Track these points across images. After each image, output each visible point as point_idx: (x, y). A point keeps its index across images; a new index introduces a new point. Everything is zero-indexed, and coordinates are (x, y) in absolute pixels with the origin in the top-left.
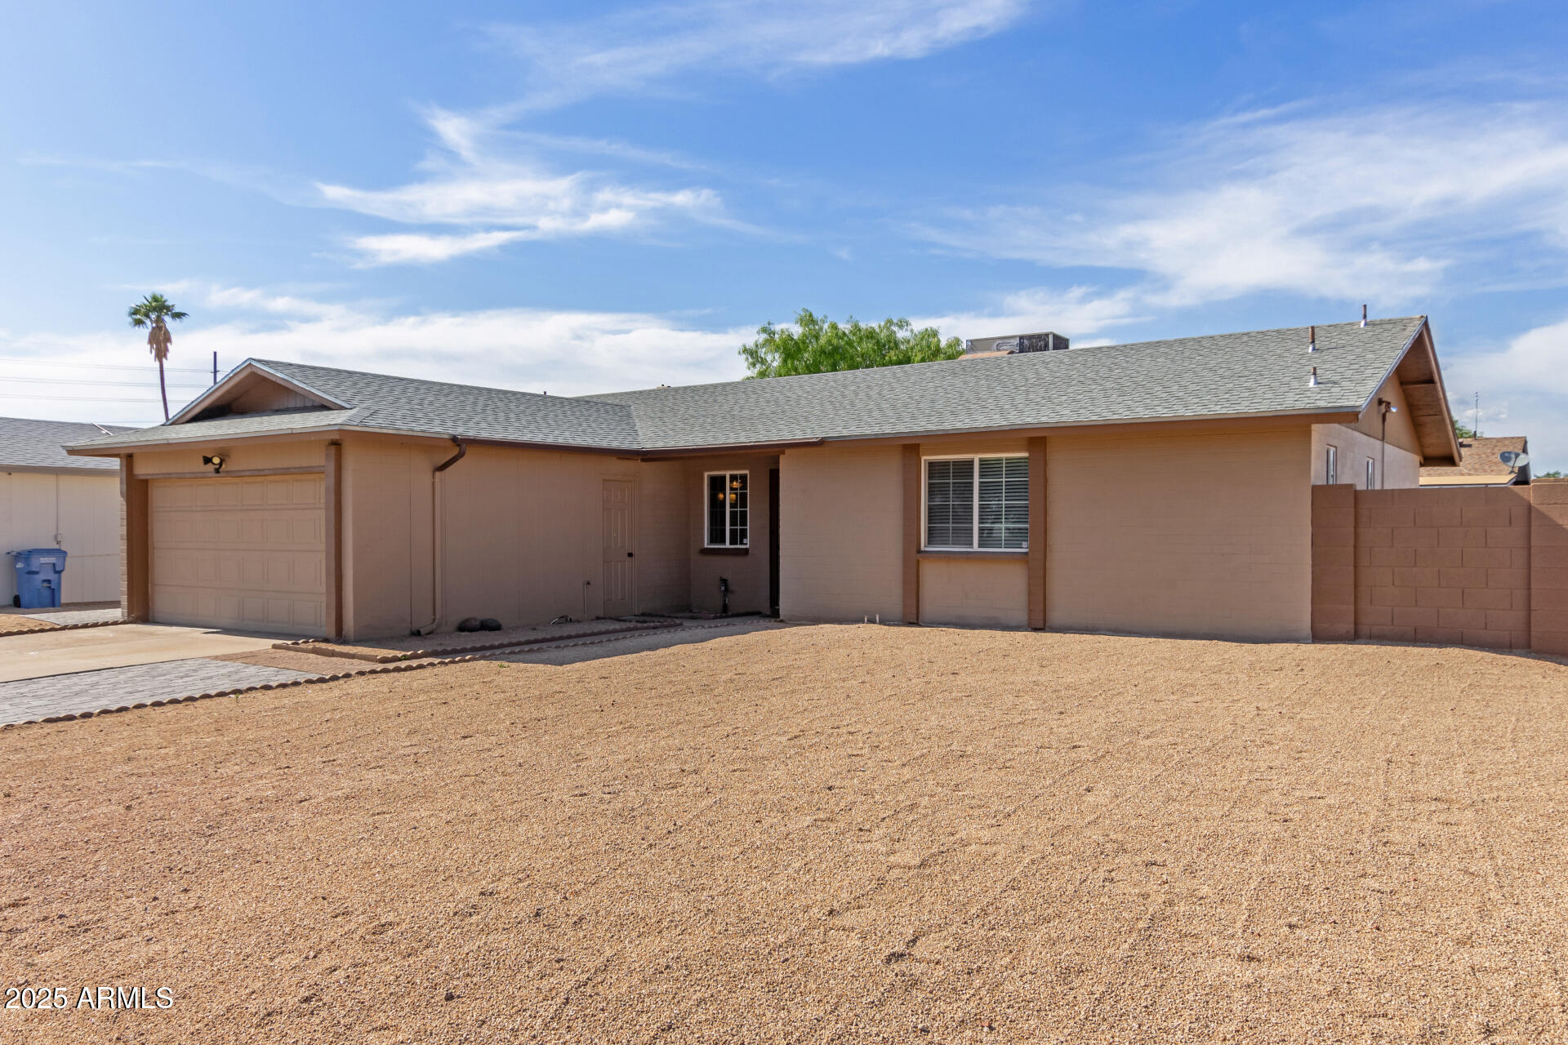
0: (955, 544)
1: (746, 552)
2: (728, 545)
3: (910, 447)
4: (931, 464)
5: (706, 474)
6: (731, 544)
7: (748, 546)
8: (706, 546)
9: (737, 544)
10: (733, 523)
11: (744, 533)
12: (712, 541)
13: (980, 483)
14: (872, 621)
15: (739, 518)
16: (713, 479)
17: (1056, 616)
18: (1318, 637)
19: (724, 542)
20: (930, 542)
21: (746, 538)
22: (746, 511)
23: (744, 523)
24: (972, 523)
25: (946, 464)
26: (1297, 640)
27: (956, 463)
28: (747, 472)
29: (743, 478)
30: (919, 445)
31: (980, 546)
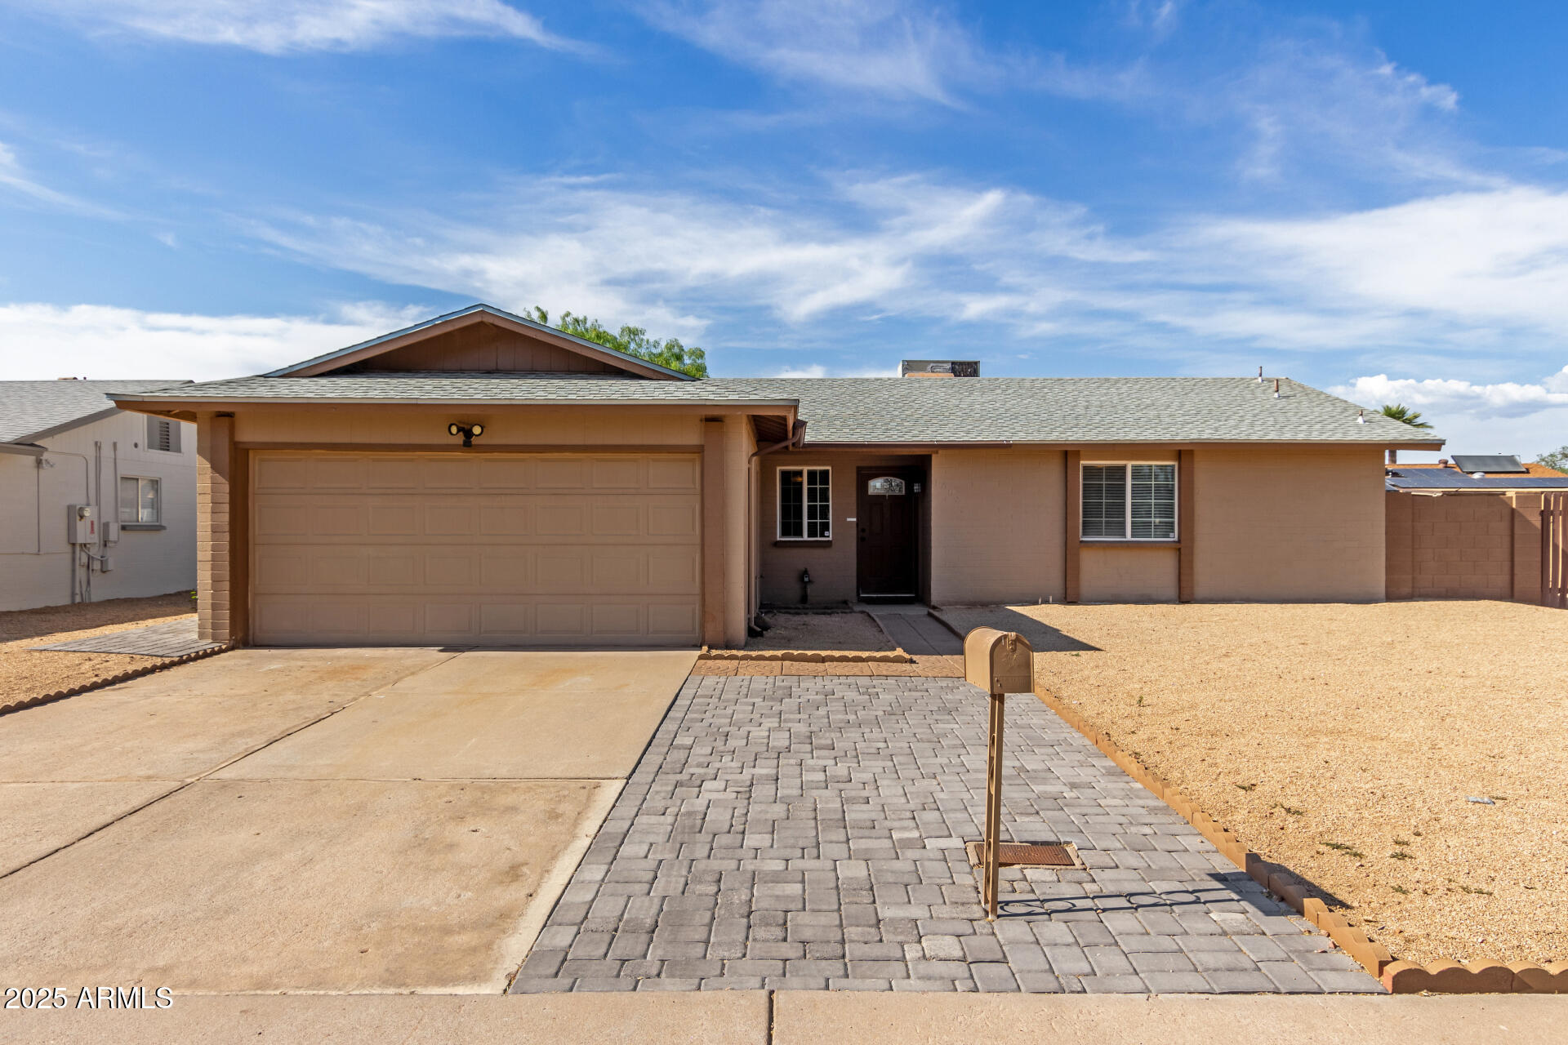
0: (1107, 535)
1: (828, 544)
2: (805, 537)
3: (1068, 454)
4: (1085, 468)
5: (778, 469)
6: (809, 536)
7: (830, 539)
8: (778, 539)
9: (817, 536)
10: (812, 515)
11: (825, 527)
12: (784, 533)
13: (1133, 484)
14: (1046, 602)
15: (819, 511)
16: (785, 474)
17: (1200, 591)
18: (1390, 597)
19: (801, 534)
20: (1085, 534)
21: (828, 530)
22: (828, 506)
23: (825, 514)
24: (1124, 517)
25: (1099, 469)
26: (1376, 601)
27: (1109, 468)
28: (829, 468)
29: (825, 474)
30: (1079, 451)
31: (1133, 536)
